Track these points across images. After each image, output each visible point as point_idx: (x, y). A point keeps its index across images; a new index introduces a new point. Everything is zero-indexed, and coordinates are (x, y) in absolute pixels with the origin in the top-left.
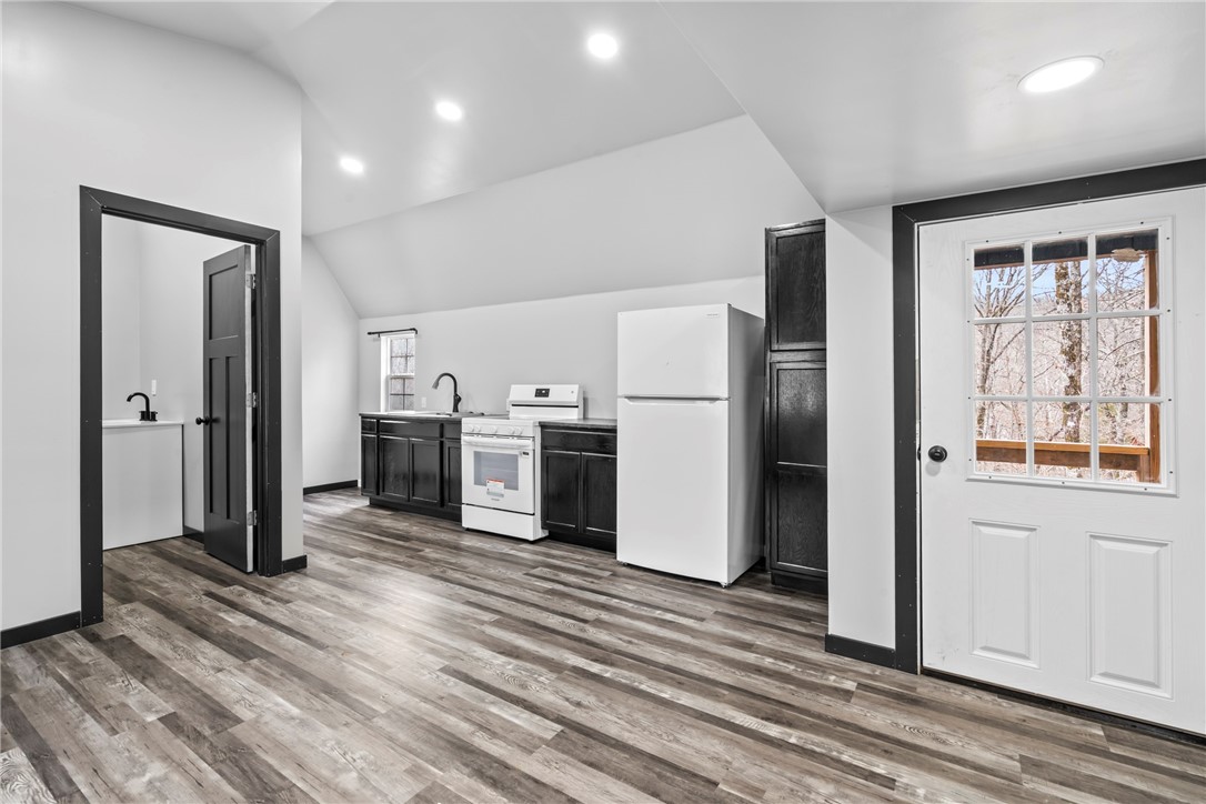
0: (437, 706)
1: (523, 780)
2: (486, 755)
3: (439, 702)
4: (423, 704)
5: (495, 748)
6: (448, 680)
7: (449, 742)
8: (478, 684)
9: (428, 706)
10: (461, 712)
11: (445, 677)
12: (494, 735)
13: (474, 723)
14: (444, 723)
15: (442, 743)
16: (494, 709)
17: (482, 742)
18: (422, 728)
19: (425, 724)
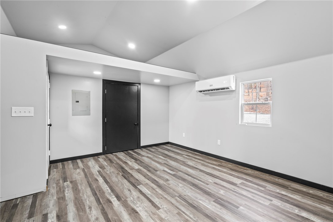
0: (163, 196)
1: (150, 180)
2: (155, 184)
3: (162, 197)
4: (167, 197)
5: (153, 185)
6: (158, 204)
7: (161, 188)
8: (150, 201)
9: (165, 196)
10: (157, 193)
11: (159, 205)
12: (152, 188)
13: (155, 190)
14: (162, 192)
15: (163, 188)
16: (149, 193)
17: (155, 186)
18: (167, 191)
19: (166, 192)
